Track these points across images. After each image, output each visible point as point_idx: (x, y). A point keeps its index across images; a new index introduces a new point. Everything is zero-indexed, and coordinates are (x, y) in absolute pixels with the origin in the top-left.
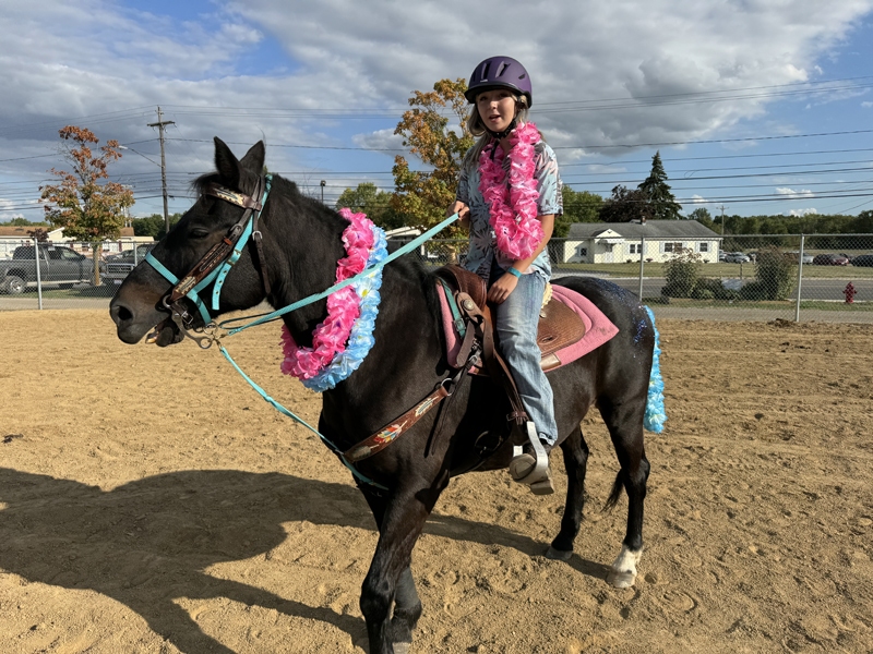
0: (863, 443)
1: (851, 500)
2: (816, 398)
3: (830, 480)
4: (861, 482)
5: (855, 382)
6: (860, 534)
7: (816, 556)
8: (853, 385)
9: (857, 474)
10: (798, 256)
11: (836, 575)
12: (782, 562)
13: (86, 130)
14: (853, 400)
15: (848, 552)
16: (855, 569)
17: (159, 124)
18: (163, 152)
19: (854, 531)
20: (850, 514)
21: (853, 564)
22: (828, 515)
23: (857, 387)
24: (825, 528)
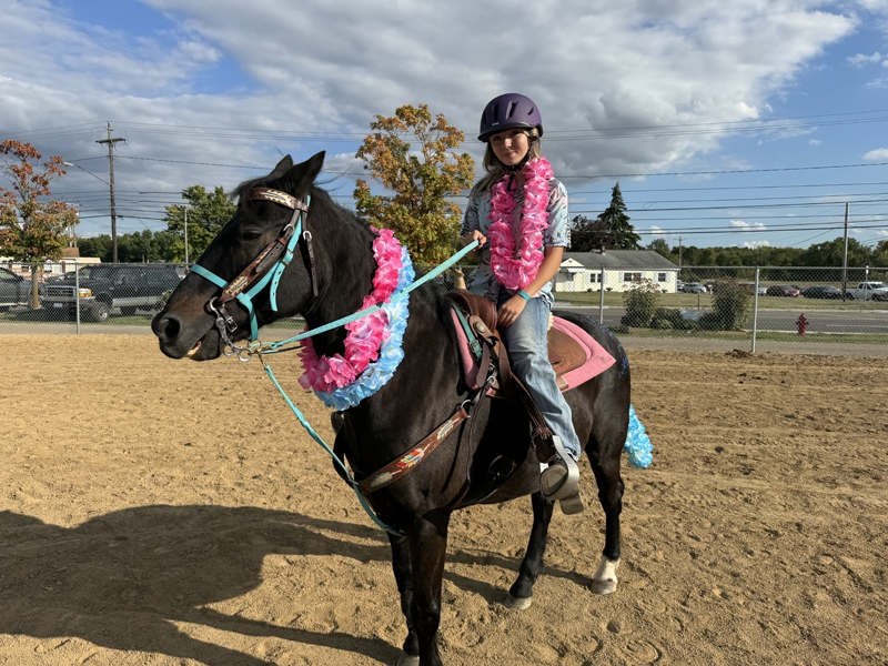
0: (821, 477)
1: (812, 538)
2: (775, 430)
3: (790, 516)
4: (820, 518)
5: (811, 415)
6: (822, 573)
7: (779, 598)
8: (809, 417)
9: (817, 510)
10: (753, 286)
11: (800, 618)
12: (746, 605)
13: (27, 145)
14: (809, 433)
15: (811, 593)
16: (818, 611)
17: (108, 141)
18: (112, 170)
19: (816, 570)
20: (811, 551)
21: (816, 606)
22: (790, 553)
23: (812, 419)
24: (788, 568)
